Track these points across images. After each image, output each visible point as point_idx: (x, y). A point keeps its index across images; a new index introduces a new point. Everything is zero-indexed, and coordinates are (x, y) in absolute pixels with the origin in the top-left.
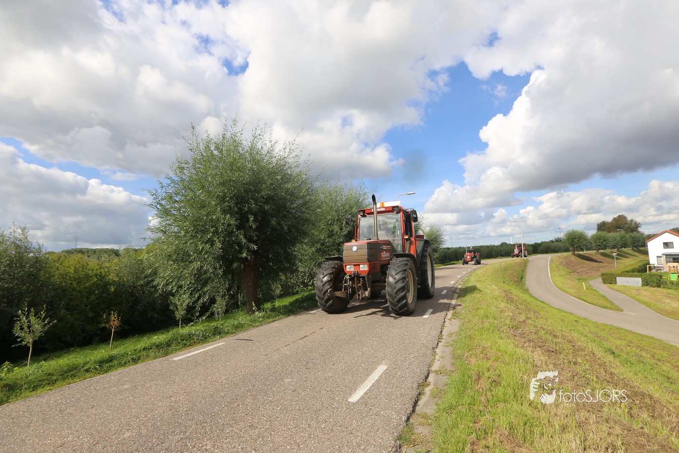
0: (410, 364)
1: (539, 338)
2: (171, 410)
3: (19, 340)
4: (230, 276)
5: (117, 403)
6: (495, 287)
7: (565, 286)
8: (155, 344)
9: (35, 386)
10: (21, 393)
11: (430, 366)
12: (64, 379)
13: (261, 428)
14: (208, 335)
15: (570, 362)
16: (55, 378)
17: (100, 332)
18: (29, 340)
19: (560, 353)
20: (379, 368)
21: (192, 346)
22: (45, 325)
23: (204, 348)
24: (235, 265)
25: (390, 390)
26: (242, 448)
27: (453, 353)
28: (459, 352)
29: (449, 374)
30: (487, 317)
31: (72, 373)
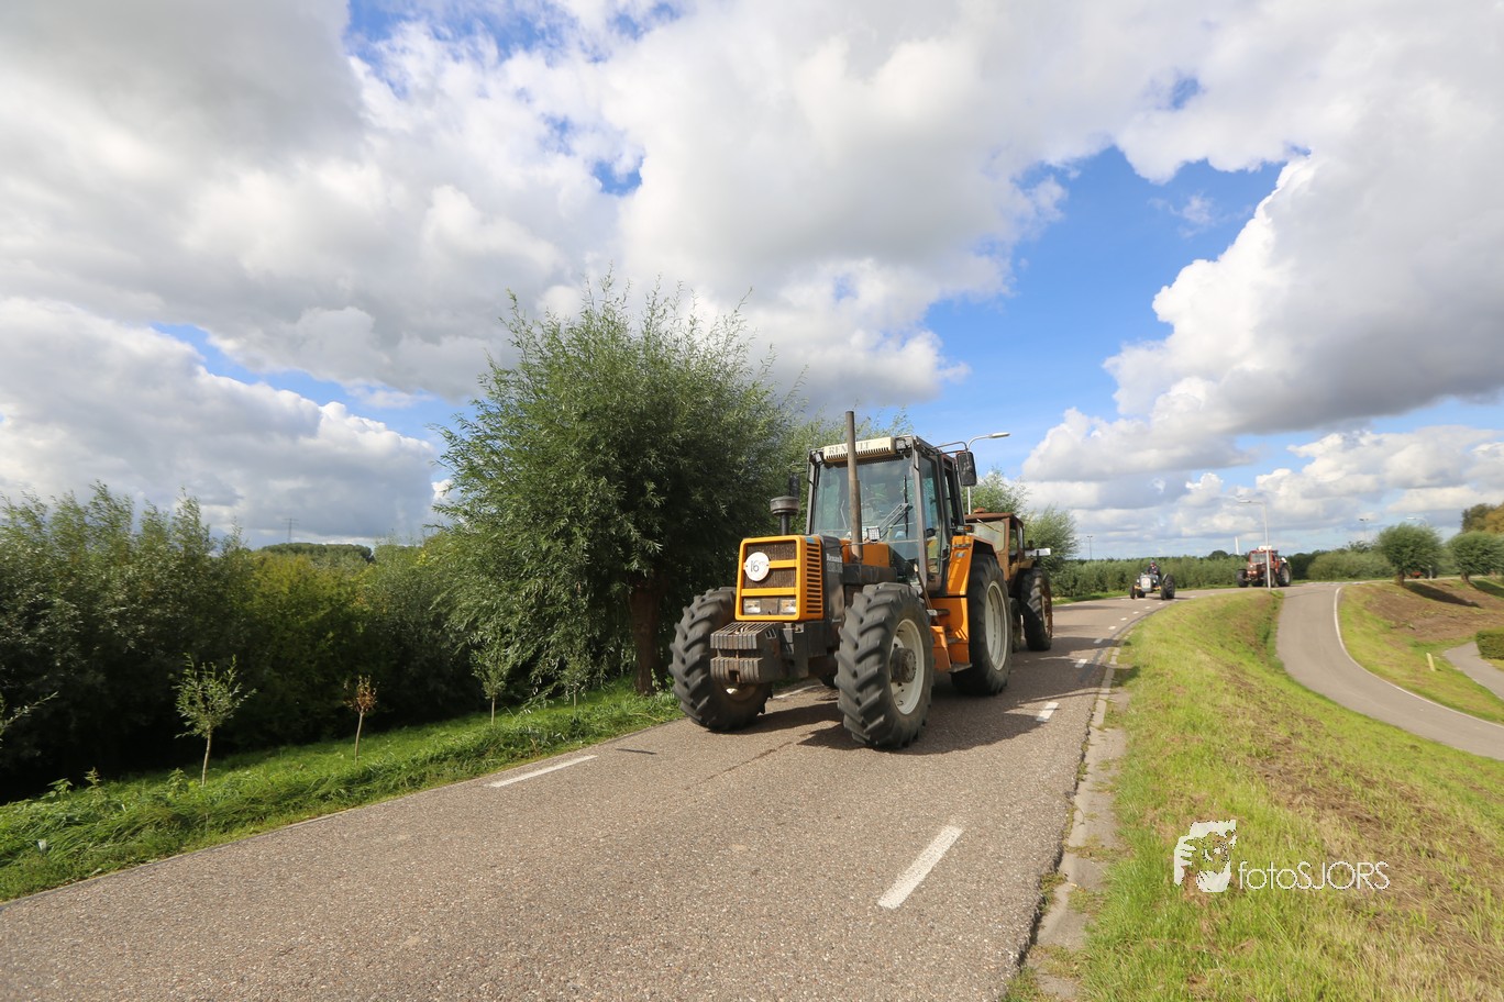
0: (1016, 829)
1: (1330, 785)
2: (496, 895)
3: (188, 724)
4: (603, 611)
5: (386, 871)
6: (1204, 657)
7: (1378, 661)
8: (452, 749)
9: (229, 821)
10: (203, 835)
11: (1063, 835)
12: (281, 812)
13: (688, 952)
14: (560, 737)
15: (1417, 850)
16: (263, 808)
17: (334, 717)
18: (205, 725)
19: (1389, 826)
20: (942, 834)
21: (527, 758)
22: (234, 698)
23: (552, 765)
24: (616, 587)
25: (974, 886)
26: (652, 994)
27: (1116, 808)
28: (1133, 807)
29: (1113, 857)
30: (1194, 727)
31: (295, 800)
